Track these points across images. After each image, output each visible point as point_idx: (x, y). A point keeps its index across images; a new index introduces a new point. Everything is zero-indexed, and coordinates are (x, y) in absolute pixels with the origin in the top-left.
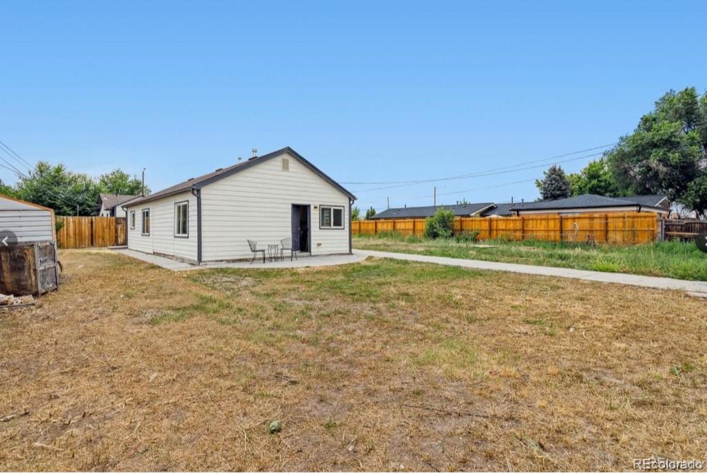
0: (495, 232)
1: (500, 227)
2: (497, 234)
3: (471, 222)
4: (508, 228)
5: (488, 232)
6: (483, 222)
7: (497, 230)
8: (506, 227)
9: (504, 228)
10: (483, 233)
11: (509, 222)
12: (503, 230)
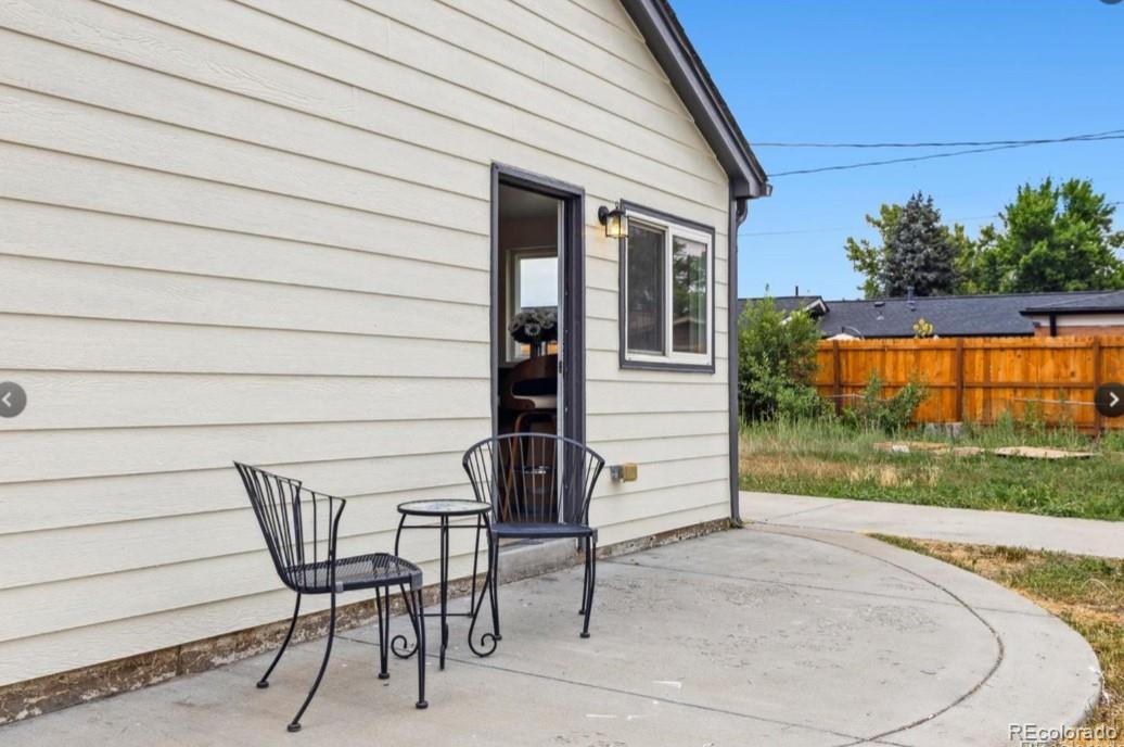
0: (979, 394)
1: (1002, 378)
2: (987, 403)
3: (878, 356)
4: (1033, 379)
5: (948, 396)
6: (927, 357)
7: (988, 388)
8: (1026, 372)
9: (1017, 378)
10: (934, 397)
11: (1036, 355)
12: (1014, 387)
